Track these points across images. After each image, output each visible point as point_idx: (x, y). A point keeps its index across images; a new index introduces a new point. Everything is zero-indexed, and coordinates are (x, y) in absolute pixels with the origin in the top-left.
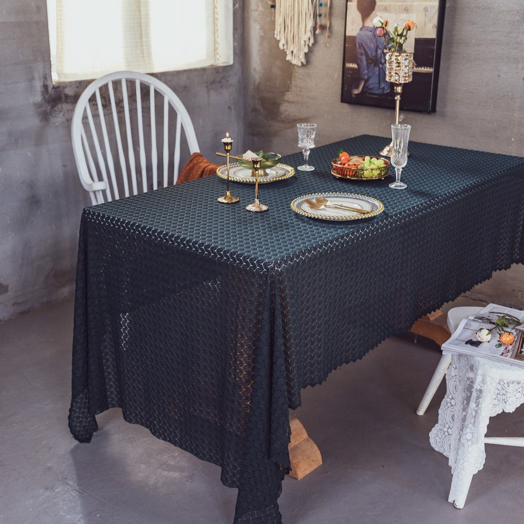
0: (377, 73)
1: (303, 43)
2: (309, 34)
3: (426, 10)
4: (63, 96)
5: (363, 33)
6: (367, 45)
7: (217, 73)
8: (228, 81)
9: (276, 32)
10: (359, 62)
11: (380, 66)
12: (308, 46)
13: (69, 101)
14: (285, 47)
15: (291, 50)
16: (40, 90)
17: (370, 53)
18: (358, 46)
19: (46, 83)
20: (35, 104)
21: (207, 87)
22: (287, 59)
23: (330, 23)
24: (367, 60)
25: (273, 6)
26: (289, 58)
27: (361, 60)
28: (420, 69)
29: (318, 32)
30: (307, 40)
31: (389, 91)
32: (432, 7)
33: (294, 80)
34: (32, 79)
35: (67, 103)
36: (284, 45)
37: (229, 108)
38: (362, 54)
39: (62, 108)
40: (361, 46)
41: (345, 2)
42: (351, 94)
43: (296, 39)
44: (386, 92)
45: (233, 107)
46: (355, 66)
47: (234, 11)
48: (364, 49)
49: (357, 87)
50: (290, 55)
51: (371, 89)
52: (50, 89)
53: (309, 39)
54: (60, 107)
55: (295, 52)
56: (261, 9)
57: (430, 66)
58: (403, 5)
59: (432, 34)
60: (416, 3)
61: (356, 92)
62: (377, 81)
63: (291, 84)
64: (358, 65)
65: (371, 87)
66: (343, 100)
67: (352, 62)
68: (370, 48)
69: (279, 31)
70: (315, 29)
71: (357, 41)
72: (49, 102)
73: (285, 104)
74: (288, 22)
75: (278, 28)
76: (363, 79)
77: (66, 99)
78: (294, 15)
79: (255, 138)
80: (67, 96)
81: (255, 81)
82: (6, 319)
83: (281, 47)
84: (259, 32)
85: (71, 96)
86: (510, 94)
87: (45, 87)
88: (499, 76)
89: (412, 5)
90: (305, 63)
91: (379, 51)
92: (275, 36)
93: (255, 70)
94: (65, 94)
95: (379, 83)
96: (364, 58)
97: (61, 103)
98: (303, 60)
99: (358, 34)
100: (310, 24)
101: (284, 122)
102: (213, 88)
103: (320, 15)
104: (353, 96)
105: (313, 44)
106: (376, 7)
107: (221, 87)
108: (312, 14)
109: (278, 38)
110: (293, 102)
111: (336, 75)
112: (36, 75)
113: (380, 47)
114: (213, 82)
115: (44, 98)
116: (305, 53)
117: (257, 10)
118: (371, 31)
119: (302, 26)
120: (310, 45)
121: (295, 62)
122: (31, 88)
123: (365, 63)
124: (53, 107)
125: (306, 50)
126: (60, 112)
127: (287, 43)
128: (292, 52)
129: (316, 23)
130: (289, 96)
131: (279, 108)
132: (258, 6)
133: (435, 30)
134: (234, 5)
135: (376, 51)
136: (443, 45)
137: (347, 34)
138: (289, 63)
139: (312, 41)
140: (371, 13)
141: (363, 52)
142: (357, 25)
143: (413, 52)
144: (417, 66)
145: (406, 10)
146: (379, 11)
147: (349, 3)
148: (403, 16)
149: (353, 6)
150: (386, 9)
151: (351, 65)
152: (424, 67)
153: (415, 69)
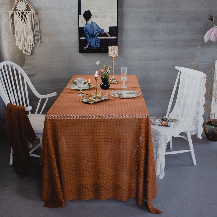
0: (94, 40)
3: (112, 17)
5: (87, 26)
6: (89, 30)
11: (95, 37)
17: (90, 33)
18: (85, 31)
24: (89, 36)
27: (87, 36)
31: (100, 46)
38: (87, 34)
40: (86, 31)
44: (98, 47)
46: (84, 38)
48: (88, 32)
49: (86, 46)
51: (92, 46)
58: (103, 15)
61: (85, 48)
62: (94, 43)
64: (85, 38)
65: (92, 45)
66: (80, 52)
68: (90, 31)
71: (85, 29)
76: (88, 43)
89: (107, 15)
91: (94, 32)
95: (95, 44)
96: (88, 35)
99: (85, 27)
104: (84, 50)
106: (92, 16)
113: (95, 30)
118: (90, 25)
123: (88, 37)
133: (116, 24)
135: (93, 32)
137: (80, 27)
140: (90, 19)
141: (87, 33)
142: (84, 23)
143: (108, 32)
144: (111, 36)
145: (104, 17)
146: (93, 18)
147: (79, 15)
148: (104, 19)
149: (82, 16)
150: (96, 17)
151: (82, 38)
152: (113, 36)
153: (110, 38)
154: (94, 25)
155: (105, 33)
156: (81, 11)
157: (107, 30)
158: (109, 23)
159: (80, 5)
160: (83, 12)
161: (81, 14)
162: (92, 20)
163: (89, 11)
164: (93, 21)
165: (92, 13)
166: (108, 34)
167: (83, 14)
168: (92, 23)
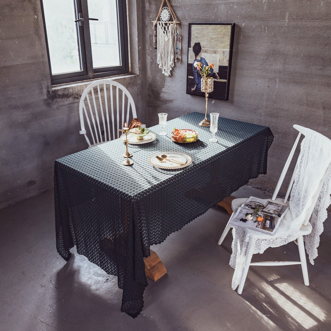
1: (169, 66)
2: (172, 62)
3: (224, 52)
4: (57, 95)
7: (131, 79)
8: (137, 83)
9: (157, 60)
10: (194, 76)
12: (172, 67)
13: (60, 97)
14: (162, 68)
15: (164, 69)
16: (46, 93)
18: (193, 68)
19: (48, 90)
20: (44, 100)
21: (127, 86)
22: (162, 73)
23: (181, 57)
24: (198, 75)
25: (156, 48)
26: (163, 72)
27: (195, 75)
28: (221, 80)
29: (176, 61)
30: (171, 64)
32: (227, 51)
33: (166, 83)
34: (42, 88)
35: (59, 98)
36: (161, 66)
37: (138, 95)
38: (195, 72)
39: (57, 101)
40: (195, 69)
41: (187, 47)
42: (191, 90)
43: (166, 64)
45: (139, 94)
46: (192, 77)
47: (138, 50)
49: (193, 87)
50: (164, 71)
52: (51, 92)
53: (172, 64)
54: (56, 100)
55: (166, 70)
56: (151, 49)
57: (226, 79)
58: (213, 50)
59: (226, 64)
60: (219, 49)
61: (193, 89)
63: (165, 84)
64: (194, 77)
65: (199, 87)
66: (187, 93)
67: (191, 76)
69: (158, 60)
70: (174, 60)
72: (50, 98)
73: (163, 93)
74: (163, 55)
75: (158, 58)
76: (196, 84)
77: (59, 96)
78: (165, 53)
79: (150, 108)
80: (59, 95)
81: (149, 82)
82: (36, 196)
83: (160, 67)
84: (150, 60)
85: (61, 95)
86: (262, 93)
87: (48, 92)
88: (257, 84)
89: (217, 50)
90: (170, 75)
92: (157, 62)
93: (149, 77)
94: (58, 94)
96: (196, 74)
97: (57, 98)
98: (170, 74)
99: (193, 63)
100: (172, 57)
101: (162, 101)
102: (130, 86)
103: (177, 53)
104: (192, 91)
105: (174, 66)
106: (201, 50)
107: (134, 85)
108: (173, 52)
109: (158, 63)
110: (165, 93)
111: (184, 81)
112: (44, 87)
114: (129, 84)
115: (48, 97)
116: (171, 71)
117: (149, 50)
119: (169, 58)
120: (173, 67)
121: (166, 74)
122: (41, 93)
123: (197, 76)
124: (53, 100)
125: (171, 69)
126: (56, 102)
127: (162, 66)
128: (165, 70)
129: (175, 57)
130: (164, 90)
131: (160, 95)
132: (149, 47)
133: (228, 62)
134: (138, 47)
136: (232, 69)
137: (189, 63)
138: (163, 75)
139: (173, 65)
140: (199, 53)
142: (193, 58)
143: (218, 72)
144: (220, 79)
145: (215, 52)
146: (203, 52)
147: (189, 48)
148: (214, 55)
149: (191, 49)
150: (206, 52)
151: (190, 77)
152: (223, 79)
153: (219, 80)
154: (203, 62)
155: (214, 74)
156: (190, 44)
157: (216, 70)
158: (219, 60)
159: (191, 35)
160: (192, 44)
161: (190, 47)
162: (201, 55)
163: (199, 43)
164: (202, 57)
165: (202, 47)
166: (217, 74)
167: (193, 46)
168: (202, 58)
